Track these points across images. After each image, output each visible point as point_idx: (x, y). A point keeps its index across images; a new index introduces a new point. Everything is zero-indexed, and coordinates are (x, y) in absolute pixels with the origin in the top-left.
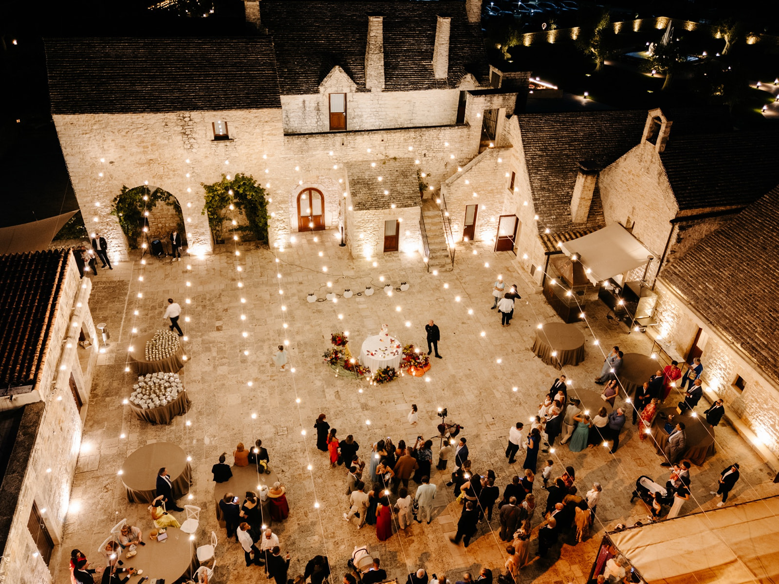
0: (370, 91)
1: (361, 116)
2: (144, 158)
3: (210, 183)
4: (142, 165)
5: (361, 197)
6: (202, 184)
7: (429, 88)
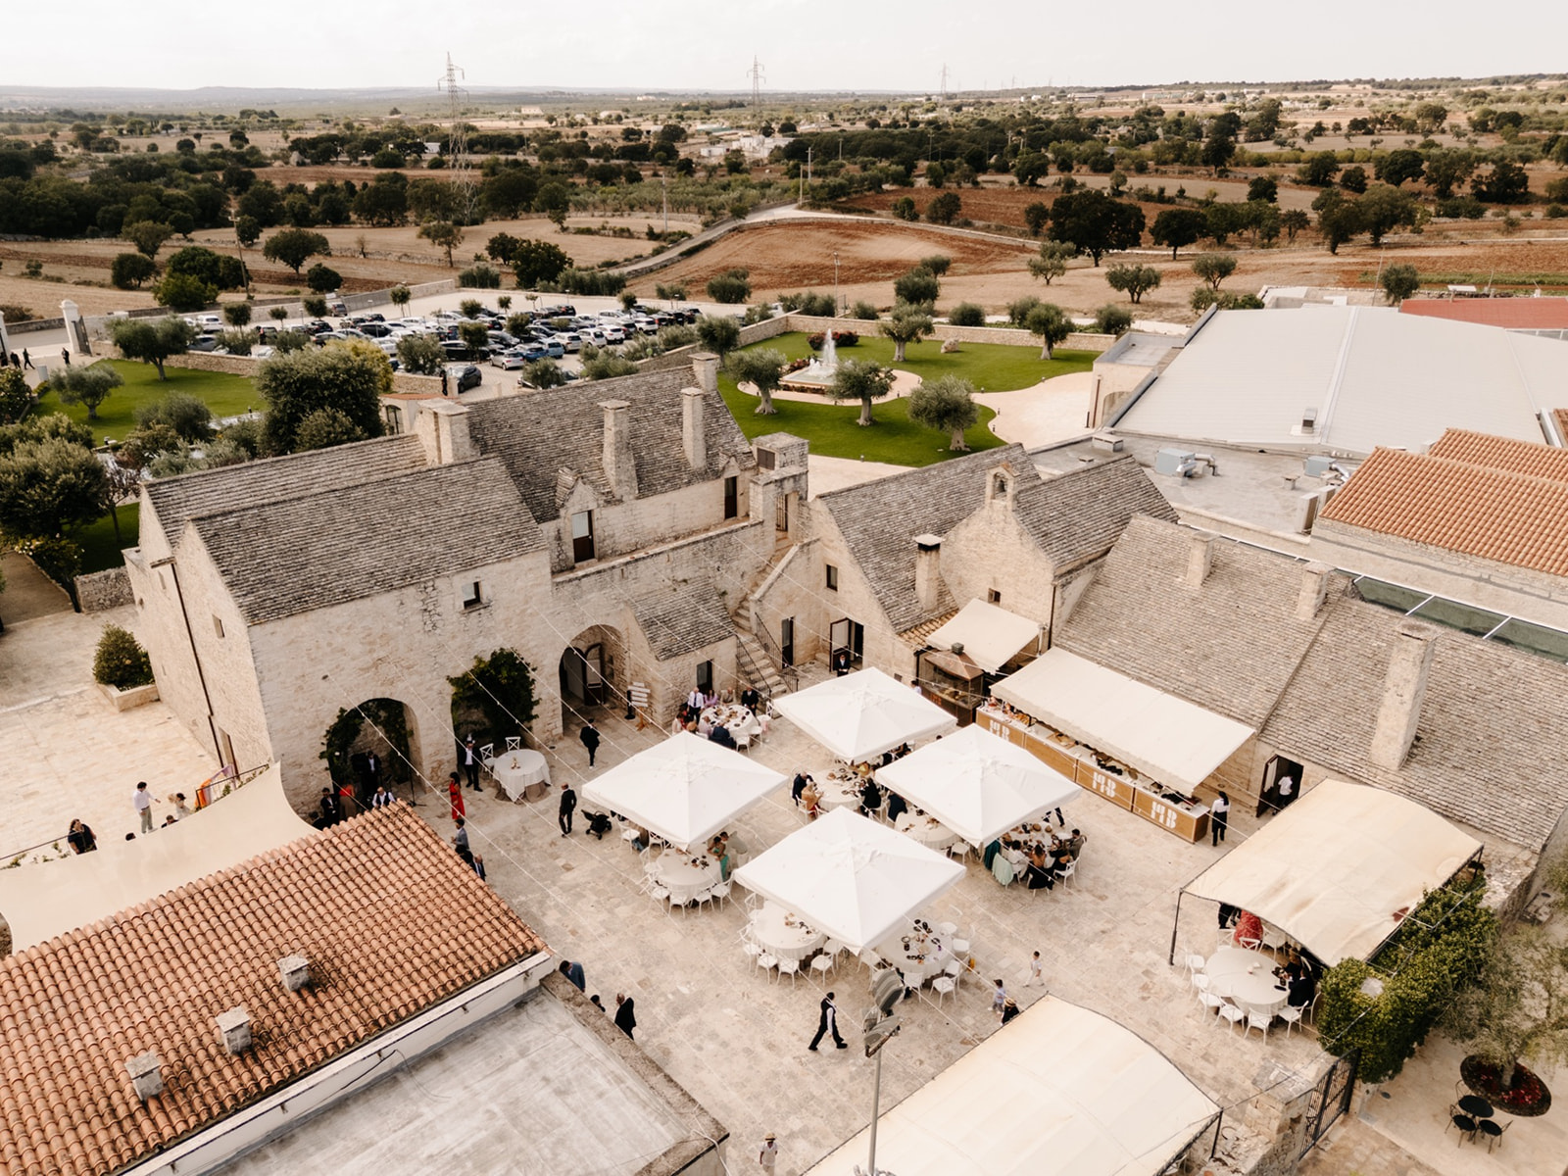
0: (621, 501)
1: (613, 536)
2: (368, 660)
3: (458, 673)
4: (367, 669)
5: (662, 642)
6: (448, 678)
7: (689, 483)
